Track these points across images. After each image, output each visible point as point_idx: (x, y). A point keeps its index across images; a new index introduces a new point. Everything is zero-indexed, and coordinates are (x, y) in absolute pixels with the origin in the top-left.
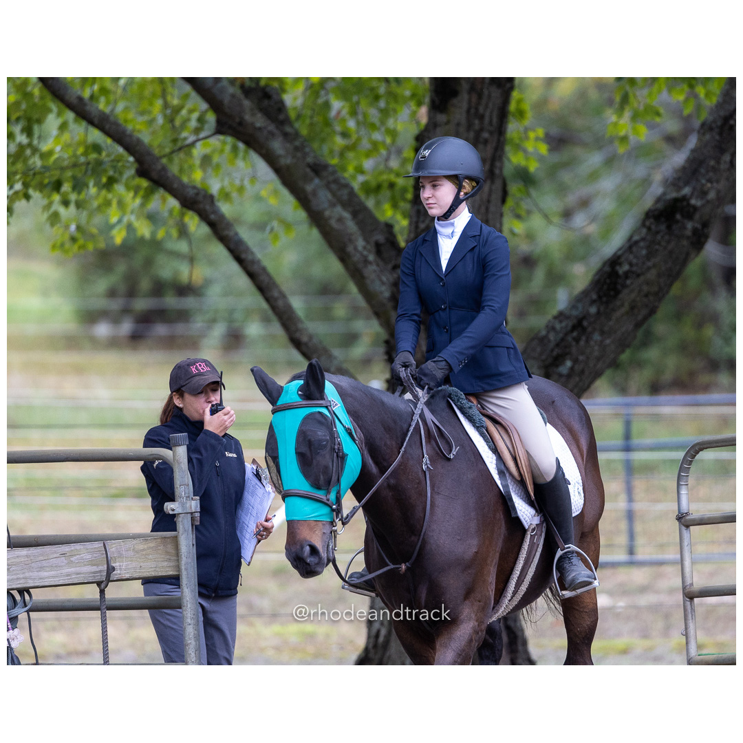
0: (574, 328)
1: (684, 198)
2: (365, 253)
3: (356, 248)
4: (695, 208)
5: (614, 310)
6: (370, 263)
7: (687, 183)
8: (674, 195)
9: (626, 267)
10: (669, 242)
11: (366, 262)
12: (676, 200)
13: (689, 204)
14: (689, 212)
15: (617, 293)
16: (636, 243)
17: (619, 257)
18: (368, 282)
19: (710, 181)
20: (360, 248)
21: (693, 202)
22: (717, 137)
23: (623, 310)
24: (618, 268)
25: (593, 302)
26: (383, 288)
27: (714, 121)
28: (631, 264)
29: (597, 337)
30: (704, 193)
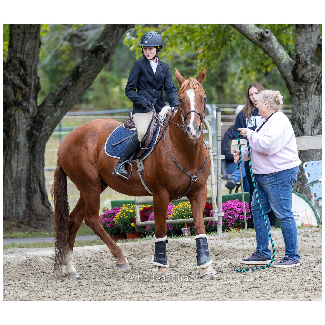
0: (64, 90)
1: (101, 46)
4: (105, 49)
5: (77, 84)
7: (102, 41)
8: (98, 45)
9: (81, 69)
12: (99, 47)
13: (103, 48)
14: (103, 51)
15: (79, 78)
16: (85, 61)
17: (79, 66)
19: (110, 40)
23: (81, 83)
24: (79, 69)
25: (70, 81)
28: (83, 68)
29: (72, 93)
30: (108, 44)
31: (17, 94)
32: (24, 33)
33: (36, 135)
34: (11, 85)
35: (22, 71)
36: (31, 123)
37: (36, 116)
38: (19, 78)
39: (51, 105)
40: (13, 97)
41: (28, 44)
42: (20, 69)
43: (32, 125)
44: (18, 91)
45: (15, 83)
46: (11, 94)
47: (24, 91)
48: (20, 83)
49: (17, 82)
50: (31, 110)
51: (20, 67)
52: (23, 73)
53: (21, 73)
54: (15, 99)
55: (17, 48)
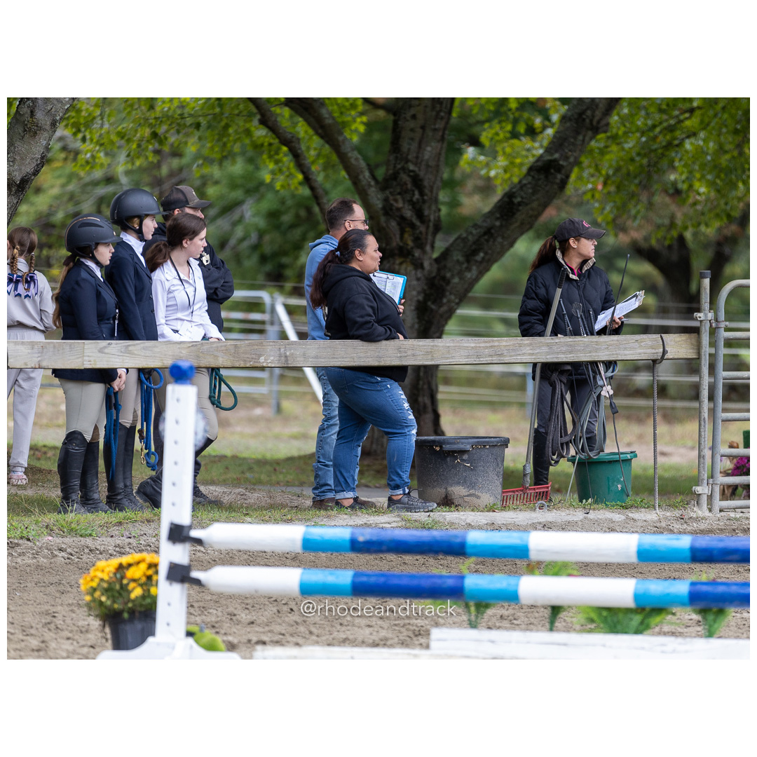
0: (485, 234)
1: (555, 161)
2: (370, 180)
3: (364, 177)
4: (562, 167)
5: (511, 224)
6: (371, 186)
7: (556, 151)
8: (548, 158)
9: (519, 199)
10: (546, 186)
11: (370, 186)
12: (550, 161)
13: (558, 164)
14: (559, 169)
15: (514, 214)
16: (525, 185)
17: (514, 193)
18: (370, 197)
19: (570, 151)
20: (367, 177)
21: (561, 163)
22: (575, 125)
23: (517, 224)
24: (513, 199)
25: (497, 219)
26: (378, 202)
27: (572, 115)
28: (522, 198)
29: (500, 240)
30: (567, 158)
31: (406, 236)
32: (423, 128)
33: (432, 310)
34: (398, 219)
35: (417, 196)
36: (426, 288)
37: (435, 277)
38: (410, 207)
39: (461, 259)
40: (398, 240)
41: (429, 149)
42: (413, 191)
43: (428, 292)
44: (407, 229)
45: (404, 215)
46: (395, 235)
47: (418, 231)
48: (412, 216)
49: (408, 213)
50: (426, 264)
51: (414, 188)
52: (418, 199)
53: (414, 199)
54: (401, 244)
55: (408, 155)
